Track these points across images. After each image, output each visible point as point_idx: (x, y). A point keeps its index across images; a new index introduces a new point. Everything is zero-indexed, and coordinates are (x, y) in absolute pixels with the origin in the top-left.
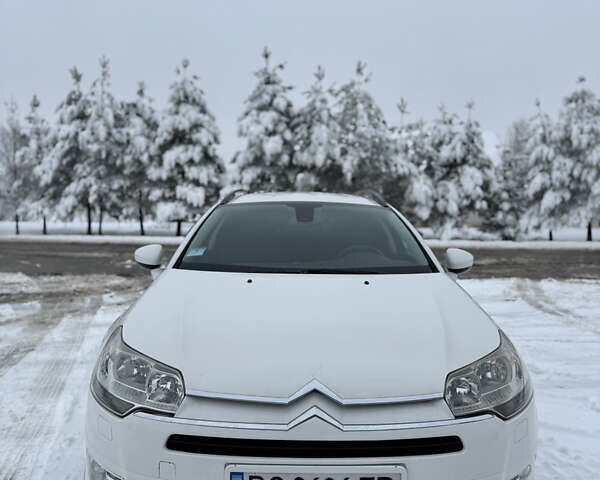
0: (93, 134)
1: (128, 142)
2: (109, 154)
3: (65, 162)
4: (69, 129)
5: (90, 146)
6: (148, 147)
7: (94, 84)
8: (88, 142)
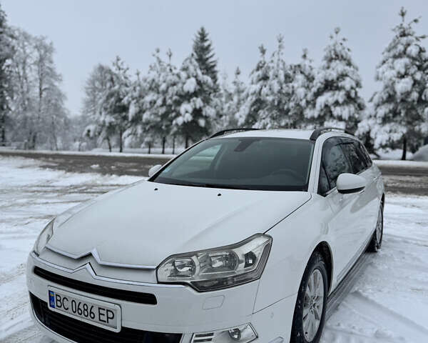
0: (270, 89)
1: (293, 92)
2: (280, 102)
3: (252, 109)
4: (256, 87)
5: (268, 98)
6: (306, 95)
7: (273, 55)
8: (267, 95)
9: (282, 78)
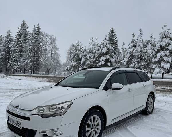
1: (147, 51)
2: (141, 56)
3: (129, 59)
6: (152, 52)
7: (138, 37)
8: (135, 53)
9: (142, 46)
